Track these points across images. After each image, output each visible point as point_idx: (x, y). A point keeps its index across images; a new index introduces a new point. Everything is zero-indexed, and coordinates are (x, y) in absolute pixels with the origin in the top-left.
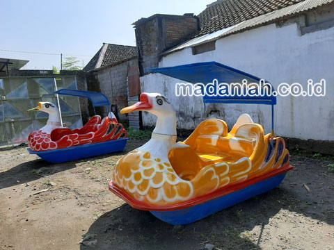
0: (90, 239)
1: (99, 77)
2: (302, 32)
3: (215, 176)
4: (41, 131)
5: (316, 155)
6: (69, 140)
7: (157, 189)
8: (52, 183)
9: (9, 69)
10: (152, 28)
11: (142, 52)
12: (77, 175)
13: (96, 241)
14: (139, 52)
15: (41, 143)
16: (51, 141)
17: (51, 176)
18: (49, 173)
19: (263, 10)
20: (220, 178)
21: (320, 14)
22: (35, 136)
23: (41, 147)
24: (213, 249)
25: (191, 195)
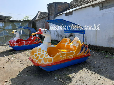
0: (20, 74)
1: (36, 23)
2: (101, 9)
3: (61, 56)
4: (13, 40)
5: (103, 51)
6: (22, 43)
7: (41, 59)
8: (14, 57)
9: (6, 19)
10: (53, 6)
11: (50, 15)
12: (23, 54)
13: (22, 75)
16: (16, 43)
17: (15, 54)
18: (15, 53)
19: (90, 1)
20: (63, 57)
21: (107, 3)
22: (11, 41)
23: (13, 45)
24: (57, 79)
25: (52, 62)
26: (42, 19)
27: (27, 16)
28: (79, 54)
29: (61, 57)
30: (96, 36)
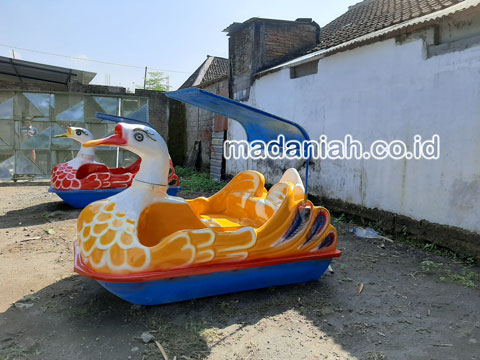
0: (27, 301)
2: (429, 53)
3: (188, 246)
4: (66, 164)
5: (427, 245)
6: (97, 179)
7: (102, 250)
9: (72, 82)
11: (235, 70)
15: (62, 180)
16: (75, 178)
20: (197, 250)
21: (458, 26)
22: (58, 170)
23: (61, 184)
24: (152, 341)
25: (146, 265)
27: (156, 74)
28: (279, 245)
29: (189, 251)
30: (405, 171)
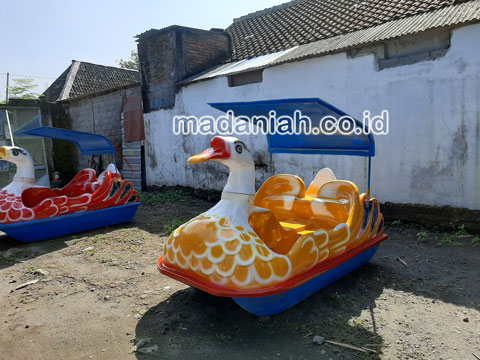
1: (72, 110)
2: (381, 65)
4: (5, 192)
6: (52, 205)
7: (246, 267)
8: (41, 270)
10: (165, 44)
11: (149, 77)
12: (75, 258)
14: (143, 77)
15: (7, 211)
16: (24, 207)
17: (32, 262)
18: (27, 256)
19: (321, 33)
20: (320, 250)
21: (403, 44)
23: (7, 216)
25: (288, 275)
26: (104, 97)
